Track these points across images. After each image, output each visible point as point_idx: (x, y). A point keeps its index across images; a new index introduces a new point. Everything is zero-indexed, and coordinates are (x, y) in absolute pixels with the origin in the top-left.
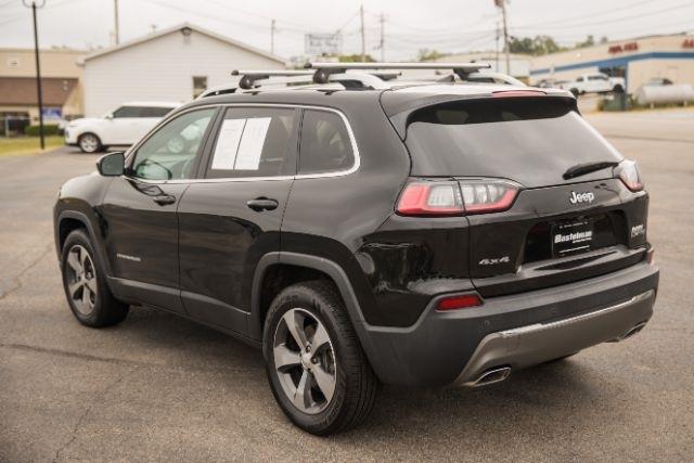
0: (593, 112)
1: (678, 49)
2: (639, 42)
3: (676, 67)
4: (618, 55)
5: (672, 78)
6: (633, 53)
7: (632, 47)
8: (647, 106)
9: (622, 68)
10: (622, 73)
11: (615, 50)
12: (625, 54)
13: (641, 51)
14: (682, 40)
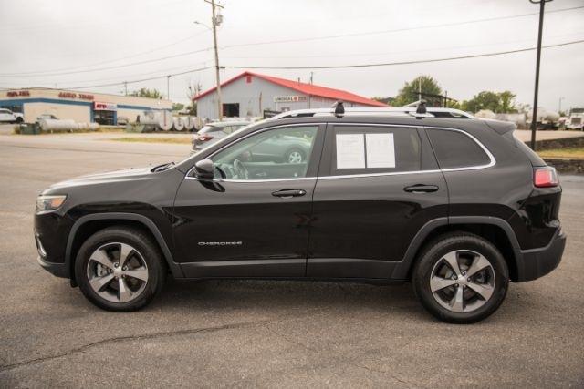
0: (13, 134)
1: (57, 98)
2: (30, 91)
3: (55, 109)
4: (15, 98)
5: (55, 115)
6: (26, 98)
7: (25, 93)
8: (49, 132)
9: (18, 107)
10: (20, 110)
11: (11, 94)
12: (20, 98)
13: (31, 97)
14: (58, 92)
